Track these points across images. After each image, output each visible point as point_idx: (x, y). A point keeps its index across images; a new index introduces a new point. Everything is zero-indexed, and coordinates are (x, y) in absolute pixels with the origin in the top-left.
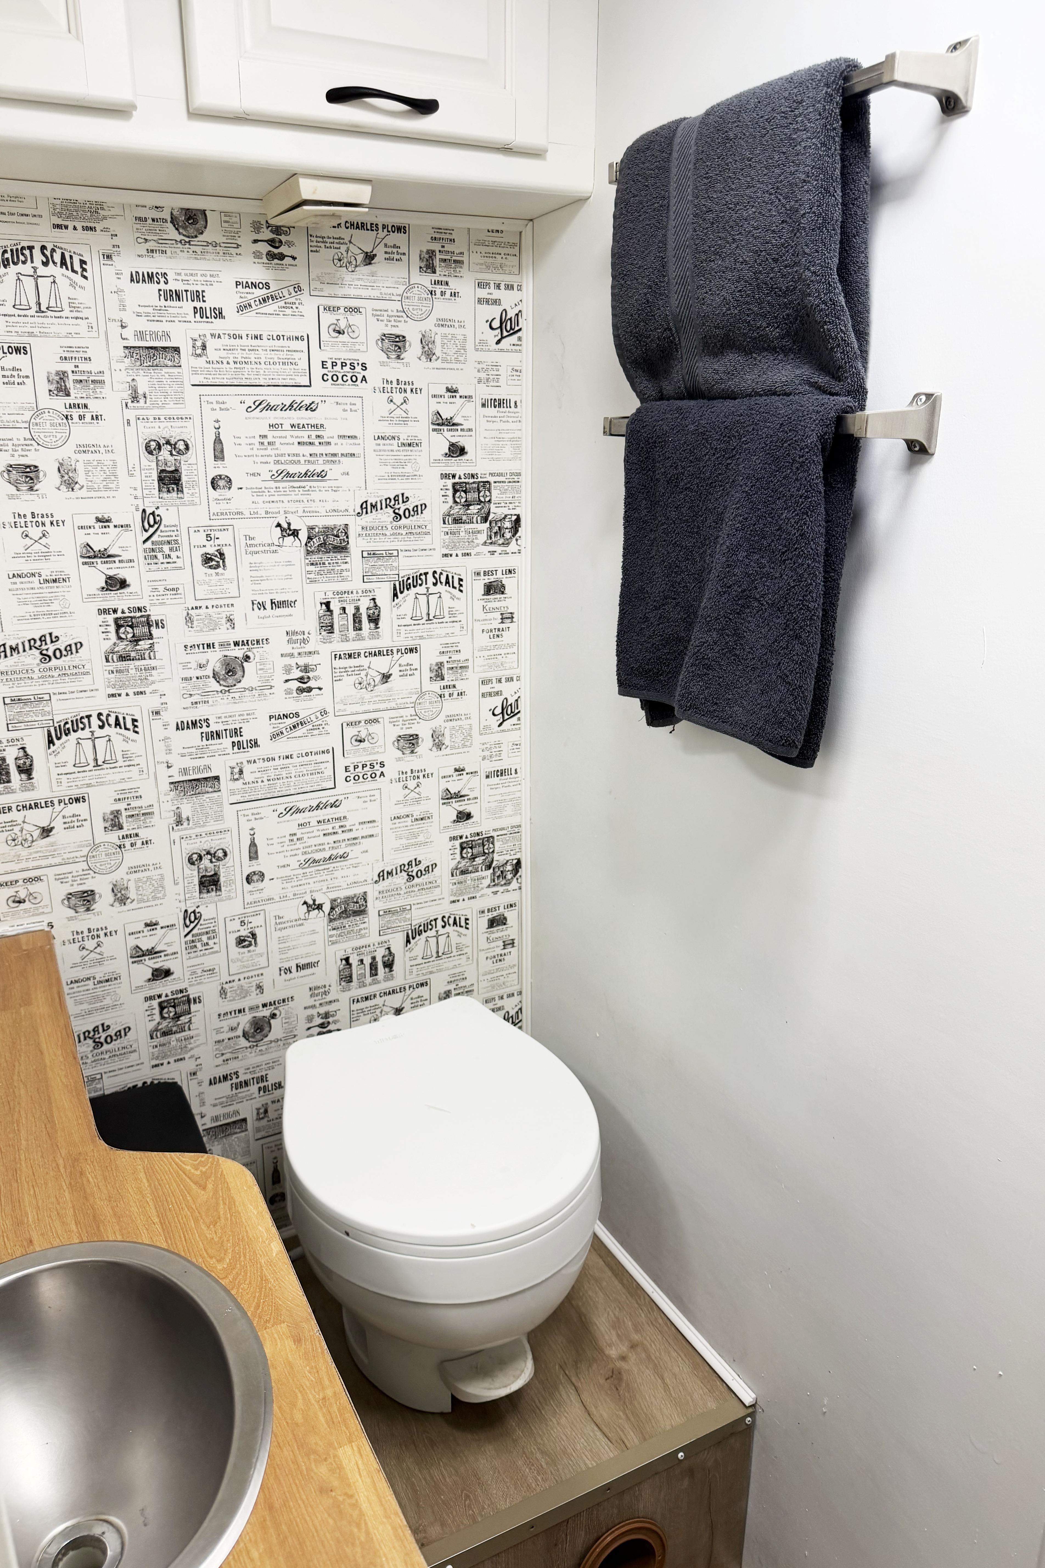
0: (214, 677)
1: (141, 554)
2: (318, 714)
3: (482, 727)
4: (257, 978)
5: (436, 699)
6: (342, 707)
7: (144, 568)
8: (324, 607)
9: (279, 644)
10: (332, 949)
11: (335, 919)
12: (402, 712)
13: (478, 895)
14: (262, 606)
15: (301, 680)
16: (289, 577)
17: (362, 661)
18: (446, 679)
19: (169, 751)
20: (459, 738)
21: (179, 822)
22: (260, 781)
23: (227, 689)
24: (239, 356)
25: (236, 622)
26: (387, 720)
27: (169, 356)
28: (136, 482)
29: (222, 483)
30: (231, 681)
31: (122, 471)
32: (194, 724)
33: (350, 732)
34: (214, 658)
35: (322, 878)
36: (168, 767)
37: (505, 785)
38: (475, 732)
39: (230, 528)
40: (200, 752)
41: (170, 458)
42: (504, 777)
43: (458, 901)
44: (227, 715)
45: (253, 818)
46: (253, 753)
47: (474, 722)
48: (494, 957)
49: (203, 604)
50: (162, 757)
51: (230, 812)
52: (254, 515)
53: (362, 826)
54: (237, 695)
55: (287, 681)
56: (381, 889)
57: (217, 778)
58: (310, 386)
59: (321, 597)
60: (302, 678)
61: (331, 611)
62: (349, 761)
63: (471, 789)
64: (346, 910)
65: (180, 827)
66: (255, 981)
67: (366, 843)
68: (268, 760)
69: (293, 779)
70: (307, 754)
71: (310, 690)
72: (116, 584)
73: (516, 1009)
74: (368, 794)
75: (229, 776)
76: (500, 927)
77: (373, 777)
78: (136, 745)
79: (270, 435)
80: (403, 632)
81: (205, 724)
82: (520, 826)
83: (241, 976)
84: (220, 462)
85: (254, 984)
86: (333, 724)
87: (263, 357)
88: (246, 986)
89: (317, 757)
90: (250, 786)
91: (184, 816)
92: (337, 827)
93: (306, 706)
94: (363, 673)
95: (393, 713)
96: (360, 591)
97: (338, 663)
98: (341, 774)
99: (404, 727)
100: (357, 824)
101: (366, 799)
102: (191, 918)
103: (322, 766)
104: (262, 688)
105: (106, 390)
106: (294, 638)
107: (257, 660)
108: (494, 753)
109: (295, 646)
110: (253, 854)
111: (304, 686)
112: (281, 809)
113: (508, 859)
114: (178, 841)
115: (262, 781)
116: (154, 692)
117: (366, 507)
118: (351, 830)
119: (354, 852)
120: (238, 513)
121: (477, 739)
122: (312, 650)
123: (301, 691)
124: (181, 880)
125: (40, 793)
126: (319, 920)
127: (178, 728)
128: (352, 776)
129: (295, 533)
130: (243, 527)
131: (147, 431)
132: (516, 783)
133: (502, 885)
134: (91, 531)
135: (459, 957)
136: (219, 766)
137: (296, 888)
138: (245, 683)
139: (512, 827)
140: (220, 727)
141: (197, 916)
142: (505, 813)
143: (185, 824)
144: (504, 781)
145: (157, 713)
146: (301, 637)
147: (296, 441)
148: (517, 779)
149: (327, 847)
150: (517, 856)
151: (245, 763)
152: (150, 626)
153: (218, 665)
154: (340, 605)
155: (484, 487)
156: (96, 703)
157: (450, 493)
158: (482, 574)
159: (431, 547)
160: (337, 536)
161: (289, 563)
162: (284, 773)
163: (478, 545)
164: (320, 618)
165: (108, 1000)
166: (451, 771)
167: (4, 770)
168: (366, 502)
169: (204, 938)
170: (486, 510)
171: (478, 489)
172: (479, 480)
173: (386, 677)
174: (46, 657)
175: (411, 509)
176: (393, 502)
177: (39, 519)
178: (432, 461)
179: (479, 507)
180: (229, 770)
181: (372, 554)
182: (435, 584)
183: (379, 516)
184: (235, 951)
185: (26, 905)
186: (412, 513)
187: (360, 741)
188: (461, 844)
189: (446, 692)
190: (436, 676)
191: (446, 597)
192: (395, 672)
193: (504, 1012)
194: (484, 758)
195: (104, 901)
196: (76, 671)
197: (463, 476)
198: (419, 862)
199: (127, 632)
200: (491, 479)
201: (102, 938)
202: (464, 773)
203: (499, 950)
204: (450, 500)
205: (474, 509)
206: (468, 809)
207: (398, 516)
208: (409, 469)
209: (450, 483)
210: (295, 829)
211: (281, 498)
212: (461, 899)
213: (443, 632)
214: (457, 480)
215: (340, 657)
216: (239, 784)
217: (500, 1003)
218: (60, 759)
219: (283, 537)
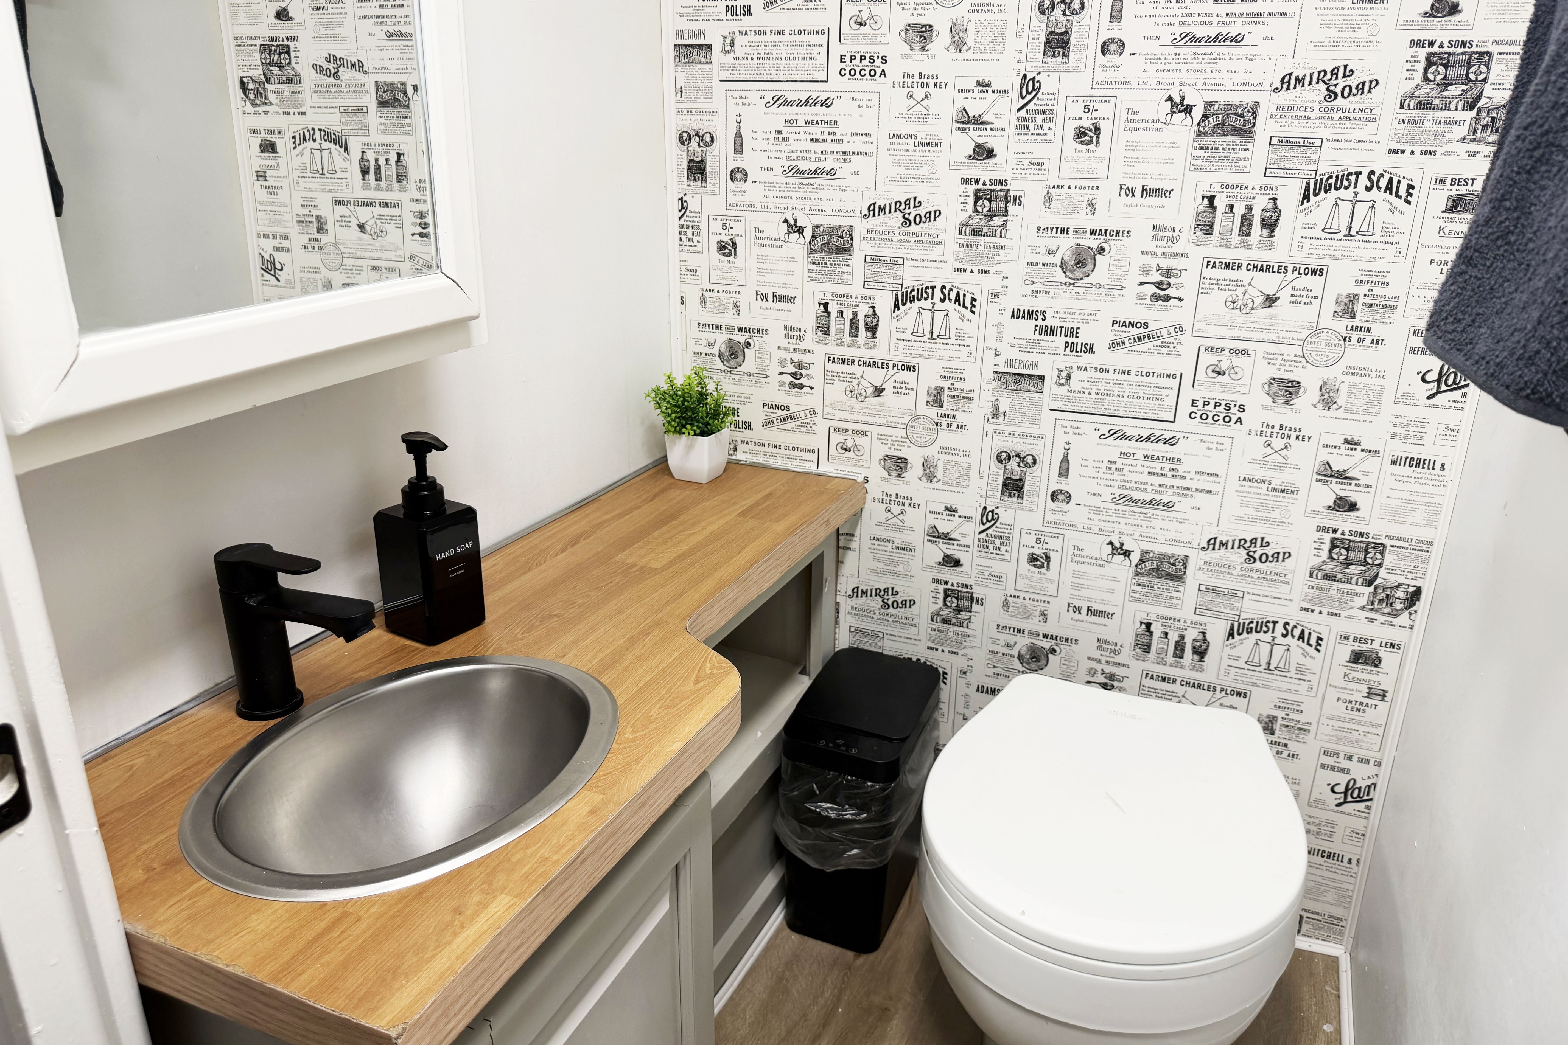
0: (1061, 266)
1: (1014, 123)
2: (1172, 329)
3: (1400, 393)
4: (1042, 604)
5: (1337, 342)
6: (1203, 326)
7: (1013, 137)
8: (1206, 201)
9: (1141, 239)
10: (1132, 606)
11: (1142, 574)
12: (1283, 348)
13: (1343, 614)
14: (1131, 192)
15: (1159, 285)
16: (1169, 161)
17: (1243, 275)
18: (1358, 318)
19: (1000, 338)
20: (1360, 401)
21: (995, 415)
22: (1087, 392)
23: (1072, 282)
25: (1096, 207)
26: (1260, 355)
28: (1022, 44)
29: (1113, 47)
30: (1078, 273)
31: (1010, 33)
32: (1030, 314)
33: (1207, 359)
34: (1066, 246)
35: (1136, 522)
36: (996, 355)
37: (1420, 481)
38: (1388, 398)
39: (1112, 100)
40: (1030, 346)
41: (1062, 19)
42: (1420, 470)
43: (1313, 611)
44: (1067, 311)
45: (1071, 431)
46: (1086, 359)
47: (1390, 383)
48: (1350, 702)
49: (1066, 183)
50: (992, 343)
51: (1048, 418)
52: (1143, 85)
53: (1198, 476)
54: (1081, 291)
55: (1142, 284)
56: (1208, 559)
57: (1042, 378)
59: (1205, 190)
60: (1161, 283)
61: (1214, 208)
62: (1199, 394)
63: (1365, 473)
64: (1158, 569)
65: (995, 420)
66: (1041, 606)
67: (1200, 498)
68: (1101, 371)
69: (1125, 399)
70: (1148, 374)
71: (1168, 298)
72: (984, 153)
73: (1369, 782)
74: (1215, 439)
75: (1055, 379)
76: (1369, 668)
77: (1227, 421)
78: (970, 325)
80: (1306, 246)
81: (1041, 317)
82: (1431, 544)
83: (1027, 596)
84: (1115, 24)
85: (1039, 609)
86: (1188, 345)
88: (1030, 608)
89: (1159, 380)
90: (1075, 395)
91: (1001, 410)
92: (1167, 469)
93: (1158, 318)
94: (1240, 290)
95: (1271, 348)
96: (1257, 188)
97: (1209, 272)
98: (1185, 407)
99: (1283, 368)
100: (1193, 472)
101: (1211, 446)
102: (989, 517)
103: (1164, 392)
104: (1112, 287)
106: (1161, 234)
107: (1113, 253)
108: (1412, 434)
109: (1160, 243)
110: (1064, 471)
111: (1162, 293)
112: (1104, 430)
113: (1400, 582)
114: (990, 434)
115: (1090, 393)
116: (998, 273)
117: (1288, 82)
118: (1183, 477)
119: (1183, 504)
120: (1124, 83)
121: (1388, 408)
122: (1180, 252)
123: (1156, 298)
124: (985, 475)
125: (880, 353)
126: (1123, 569)
127: (1013, 316)
128: (1199, 413)
129: (1188, 110)
130: (1127, 99)
132: (1438, 483)
133: (1384, 614)
134: (970, 95)
135: (1297, 682)
136: (1047, 366)
137: (1103, 524)
138: (1093, 278)
139: (1419, 542)
140: (1056, 323)
141: (995, 519)
142: (1410, 519)
143: (1001, 418)
144: (1420, 476)
145: (997, 296)
146: (1170, 234)
148: (1441, 478)
149: (1149, 488)
150: (1418, 583)
151: (1075, 368)
152: (1007, 202)
153: (1069, 253)
154: (1227, 202)
155: (1480, 60)
156: (942, 275)
157: (1421, 67)
158: (1448, 182)
159: (1374, 138)
160: (1242, 116)
161: (1173, 145)
162: (1116, 390)
163: (1450, 141)
164: (1198, 214)
165: (900, 568)
166: (1339, 441)
167: (854, 324)
168: (1290, 75)
169: (998, 542)
170: (1476, 93)
171: (1469, 63)
172: (1474, 49)
173: (1271, 301)
174: (907, 222)
175: (1354, 86)
176: (1329, 76)
177: (925, 81)
178: (1401, 22)
179: (1464, 87)
180: (1056, 373)
181: (1285, 142)
182: (1368, 189)
183: (1305, 93)
184: (1025, 567)
185: (850, 454)
186: (1354, 91)
187: (1219, 373)
188: (1333, 540)
189: (1355, 336)
190: (1345, 311)
191: (1382, 208)
192: (1285, 296)
193: (1348, 777)
194: (1394, 436)
195: (915, 471)
196: (930, 239)
197: (1446, 44)
198: (1268, 543)
199: (984, 206)
200: (1494, 49)
201: (906, 507)
202: (1359, 448)
203: (1359, 697)
204: (1418, 76)
205: (1455, 90)
206: (1354, 497)
207: (1332, 95)
208: (1362, 33)
209: (1422, 53)
210: (1115, 457)
211: (1179, 67)
212: (1317, 610)
213: (1368, 254)
214: (1436, 49)
215: (1214, 266)
216: (1063, 390)
217: (1345, 764)
218: (902, 324)
219: (1173, 112)
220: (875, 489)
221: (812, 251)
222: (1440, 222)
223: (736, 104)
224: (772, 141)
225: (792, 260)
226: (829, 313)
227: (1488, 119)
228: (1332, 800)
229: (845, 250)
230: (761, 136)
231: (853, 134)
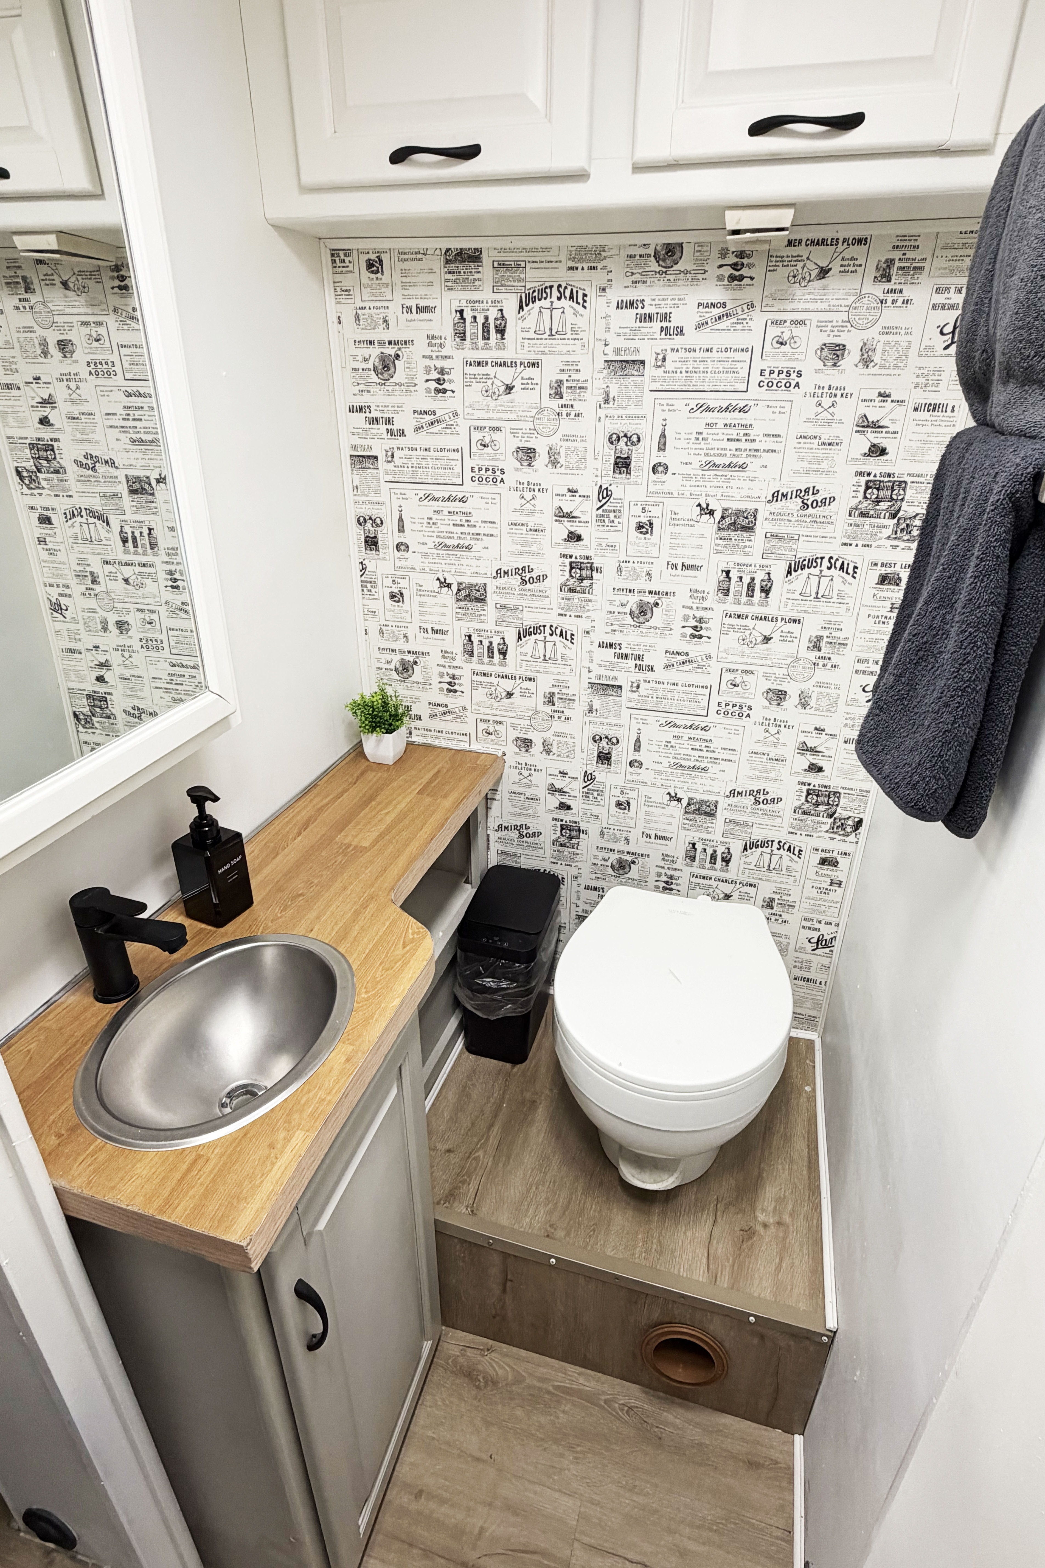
0: (630, 614)
1: (594, 518)
2: (704, 657)
3: (849, 698)
5: (810, 666)
6: (724, 655)
7: (594, 528)
8: (724, 574)
9: (683, 597)
10: (683, 833)
11: (689, 813)
12: (775, 670)
13: (815, 835)
14: (675, 566)
15: (695, 628)
16: (700, 547)
17: (749, 622)
18: (823, 650)
19: (591, 661)
20: (824, 703)
21: (591, 711)
22: (651, 696)
23: (638, 625)
24: (691, 367)
25: (653, 576)
26: (761, 674)
27: (636, 367)
28: (599, 465)
29: (660, 469)
30: (641, 619)
31: (590, 456)
32: (611, 645)
33: (727, 676)
34: (633, 601)
35: (685, 780)
36: (589, 672)
38: (842, 701)
39: (661, 504)
40: (612, 666)
41: (625, 448)
43: (796, 834)
44: (635, 643)
45: (641, 721)
46: (649, 675)
47: (843, 693)
48: (820, 888)
49: (631, 559)
50: (586, 664)
51: (626, 713)
52: (681, 495)
53: (724, 751)
54: (644, 631)
55: (684, 627)
56: (730, 803)
57: (620, 687)
58: (746, 391)
59: (723, 566)
60: (696, 627)
61: (730, 579)
62: (723, 699)
63: (828, 749)
64: (699, 809)
65: (591, 715)
66: (625, 834)
67: (725, 765)
68: (659, 683)
69: (676, 701)
70: (689, 686)
71: (701, 637)
72: (575, 537)
73: (832, 936)
74: (734, 728)
75: (629, 688)
76: (831, 867)
77: (741, 715)
78: (571, 652)
79: (705, 432)
80: (790, 604)
81: (618, 647)
82: (869, 792)
83: (616, 828)
84: (661, 452)
85: (624, 836)
86: (715, 667)
87: (710, 367)
88: (618, 835)
89: (697, 689)
90: (643, 698)
91: (594, 708)
92: (704, 746)
93: (695, 649)
94: (748, 632)
95: (768, 670)
96: (758, 566)
97: (728, 621)
98: (714, 707)
99: (776, 683)
100: (720, 748)
101: (731, 731)
102: (589, 778)
103: (700, 697)
104: (664, 629)
105: (587, 395)
106: (695, 595)
107: (664, 607)
109: (695, 601)
110: (637, 748)
112: (663, 721)
113: (850, 815)
114: (587, 723)
116: (588, 617)
117: (777, 496)
119: (713, 769)
120: (669, 493)
121: (842, 708)
122: (708, 607)
123: (693, 636)
124: (585, 750)
125: (508, 670)
126: (677, 810)
127: (599, 646)
128: (723, 711)
129: (711, 513)
130: (670, 504)
131: (611, 426)
133: (840, 835)
134: (564, 498)
135: (788, 877)
136: (623, 680)
137: (664, 781)
138: (652, 623)
139: (861, 791)
140: (628, 652)
141: (593, 779)
143: (595, 713)
145: (588, 633)
146: (701, 595)
147: (726, 437)
149: (693, 759)
150: (861, 816)
151: (642, 681)
152: (592, 570)
153: (635, 606)
154: (739, 574)
155: (899, 486)
156: (550, 618)
157: (862, 489)
158: (879, 565)
159: (833, 535)
160: (747, 518)
161: (702, 536)
162: (669, 695)
163: (880, 539)
164: (719, 582)
165: (530, 812)
166: (812, 729)
167: (490, 650)
168: (778, 492)
169: (595, 794)
170: (897, 508)
171: (892, 488)
172: (896, 479)
173: (767, 639)
174: (524, 581)
175: (819, 500)
176: (803, 493)
177: (532, 487)
178: (849, 459)
179: (890, 504)
180: (630, 684)
181: (775, 536)
182: (829, 568)
183: (788, 504)
184: (614, 809)
185: (493, 737)
186: (820, 504)
187: (735, 685)
188: (808, 790)
189: (821, 662)
190: (814, 647)
191: (838, 581)
192: (776, 636)
193: (819, 933)
194: (846, 726)
195: (537, 748)
196: (541, 594)
197: (878, 475)
198: (768, 793)
199: (577, 573)
200: (909, 479)
201: (533, 771)
202: (824, 733)
203: (825, 885)
204: (861, 495)
205: (883, 505)
206: (821, 763)
207: (805, 506)
208: (824, 466)
209: (863, 480)
210: (670, 738)
211: (704, 484)
212: (799, 833)
213: (829, 610)
214: (871, 478)
215: (730, 616)
216: (635, 695)
217: (817, 926)
218: (524, 650)
219: (701, 514)
220: (510, 760)
221: (458, 600)
222: (874, 591)
223: (398, 498)
224: (425, 524)
225: (444, 606)
226: (472, 642)
227: (904, 525)
228: (809, 947)
229: (482, 600)
230: (416, 521)
231: (483, 522)
